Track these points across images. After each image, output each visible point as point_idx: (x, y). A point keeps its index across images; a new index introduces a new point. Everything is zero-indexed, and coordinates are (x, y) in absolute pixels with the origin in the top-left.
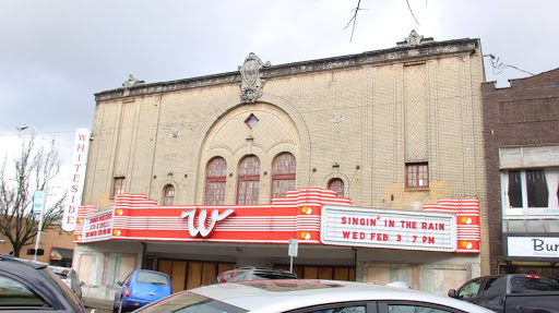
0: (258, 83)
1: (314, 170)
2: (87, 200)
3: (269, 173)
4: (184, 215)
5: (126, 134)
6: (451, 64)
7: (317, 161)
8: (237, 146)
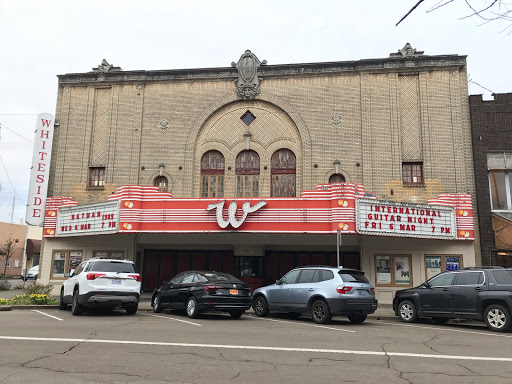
0: (256, 81)
1: (316, 166)
2: (56, 191)
3: (269, 167)
4: (211, 207)
5: (102, 122)
6: (442, 77)
7: (318, 158)
8: (234, 141)
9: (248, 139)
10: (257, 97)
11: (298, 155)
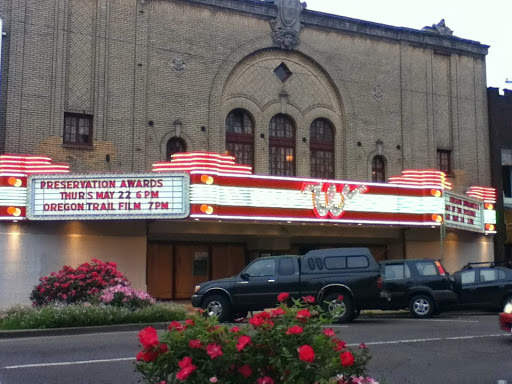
1: (359, 144)
7: (361, 135)
8: (266, 101)
9: (283, 100)
10: (296, 48)
11: (338, 127)
